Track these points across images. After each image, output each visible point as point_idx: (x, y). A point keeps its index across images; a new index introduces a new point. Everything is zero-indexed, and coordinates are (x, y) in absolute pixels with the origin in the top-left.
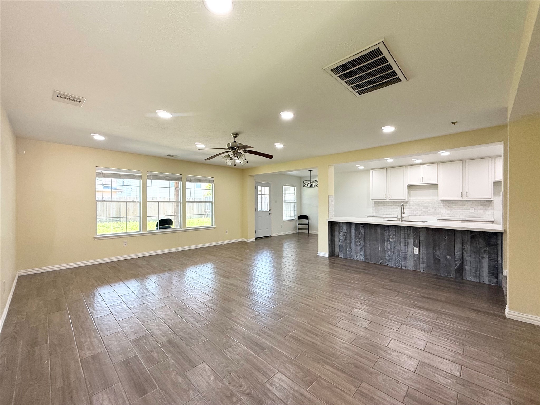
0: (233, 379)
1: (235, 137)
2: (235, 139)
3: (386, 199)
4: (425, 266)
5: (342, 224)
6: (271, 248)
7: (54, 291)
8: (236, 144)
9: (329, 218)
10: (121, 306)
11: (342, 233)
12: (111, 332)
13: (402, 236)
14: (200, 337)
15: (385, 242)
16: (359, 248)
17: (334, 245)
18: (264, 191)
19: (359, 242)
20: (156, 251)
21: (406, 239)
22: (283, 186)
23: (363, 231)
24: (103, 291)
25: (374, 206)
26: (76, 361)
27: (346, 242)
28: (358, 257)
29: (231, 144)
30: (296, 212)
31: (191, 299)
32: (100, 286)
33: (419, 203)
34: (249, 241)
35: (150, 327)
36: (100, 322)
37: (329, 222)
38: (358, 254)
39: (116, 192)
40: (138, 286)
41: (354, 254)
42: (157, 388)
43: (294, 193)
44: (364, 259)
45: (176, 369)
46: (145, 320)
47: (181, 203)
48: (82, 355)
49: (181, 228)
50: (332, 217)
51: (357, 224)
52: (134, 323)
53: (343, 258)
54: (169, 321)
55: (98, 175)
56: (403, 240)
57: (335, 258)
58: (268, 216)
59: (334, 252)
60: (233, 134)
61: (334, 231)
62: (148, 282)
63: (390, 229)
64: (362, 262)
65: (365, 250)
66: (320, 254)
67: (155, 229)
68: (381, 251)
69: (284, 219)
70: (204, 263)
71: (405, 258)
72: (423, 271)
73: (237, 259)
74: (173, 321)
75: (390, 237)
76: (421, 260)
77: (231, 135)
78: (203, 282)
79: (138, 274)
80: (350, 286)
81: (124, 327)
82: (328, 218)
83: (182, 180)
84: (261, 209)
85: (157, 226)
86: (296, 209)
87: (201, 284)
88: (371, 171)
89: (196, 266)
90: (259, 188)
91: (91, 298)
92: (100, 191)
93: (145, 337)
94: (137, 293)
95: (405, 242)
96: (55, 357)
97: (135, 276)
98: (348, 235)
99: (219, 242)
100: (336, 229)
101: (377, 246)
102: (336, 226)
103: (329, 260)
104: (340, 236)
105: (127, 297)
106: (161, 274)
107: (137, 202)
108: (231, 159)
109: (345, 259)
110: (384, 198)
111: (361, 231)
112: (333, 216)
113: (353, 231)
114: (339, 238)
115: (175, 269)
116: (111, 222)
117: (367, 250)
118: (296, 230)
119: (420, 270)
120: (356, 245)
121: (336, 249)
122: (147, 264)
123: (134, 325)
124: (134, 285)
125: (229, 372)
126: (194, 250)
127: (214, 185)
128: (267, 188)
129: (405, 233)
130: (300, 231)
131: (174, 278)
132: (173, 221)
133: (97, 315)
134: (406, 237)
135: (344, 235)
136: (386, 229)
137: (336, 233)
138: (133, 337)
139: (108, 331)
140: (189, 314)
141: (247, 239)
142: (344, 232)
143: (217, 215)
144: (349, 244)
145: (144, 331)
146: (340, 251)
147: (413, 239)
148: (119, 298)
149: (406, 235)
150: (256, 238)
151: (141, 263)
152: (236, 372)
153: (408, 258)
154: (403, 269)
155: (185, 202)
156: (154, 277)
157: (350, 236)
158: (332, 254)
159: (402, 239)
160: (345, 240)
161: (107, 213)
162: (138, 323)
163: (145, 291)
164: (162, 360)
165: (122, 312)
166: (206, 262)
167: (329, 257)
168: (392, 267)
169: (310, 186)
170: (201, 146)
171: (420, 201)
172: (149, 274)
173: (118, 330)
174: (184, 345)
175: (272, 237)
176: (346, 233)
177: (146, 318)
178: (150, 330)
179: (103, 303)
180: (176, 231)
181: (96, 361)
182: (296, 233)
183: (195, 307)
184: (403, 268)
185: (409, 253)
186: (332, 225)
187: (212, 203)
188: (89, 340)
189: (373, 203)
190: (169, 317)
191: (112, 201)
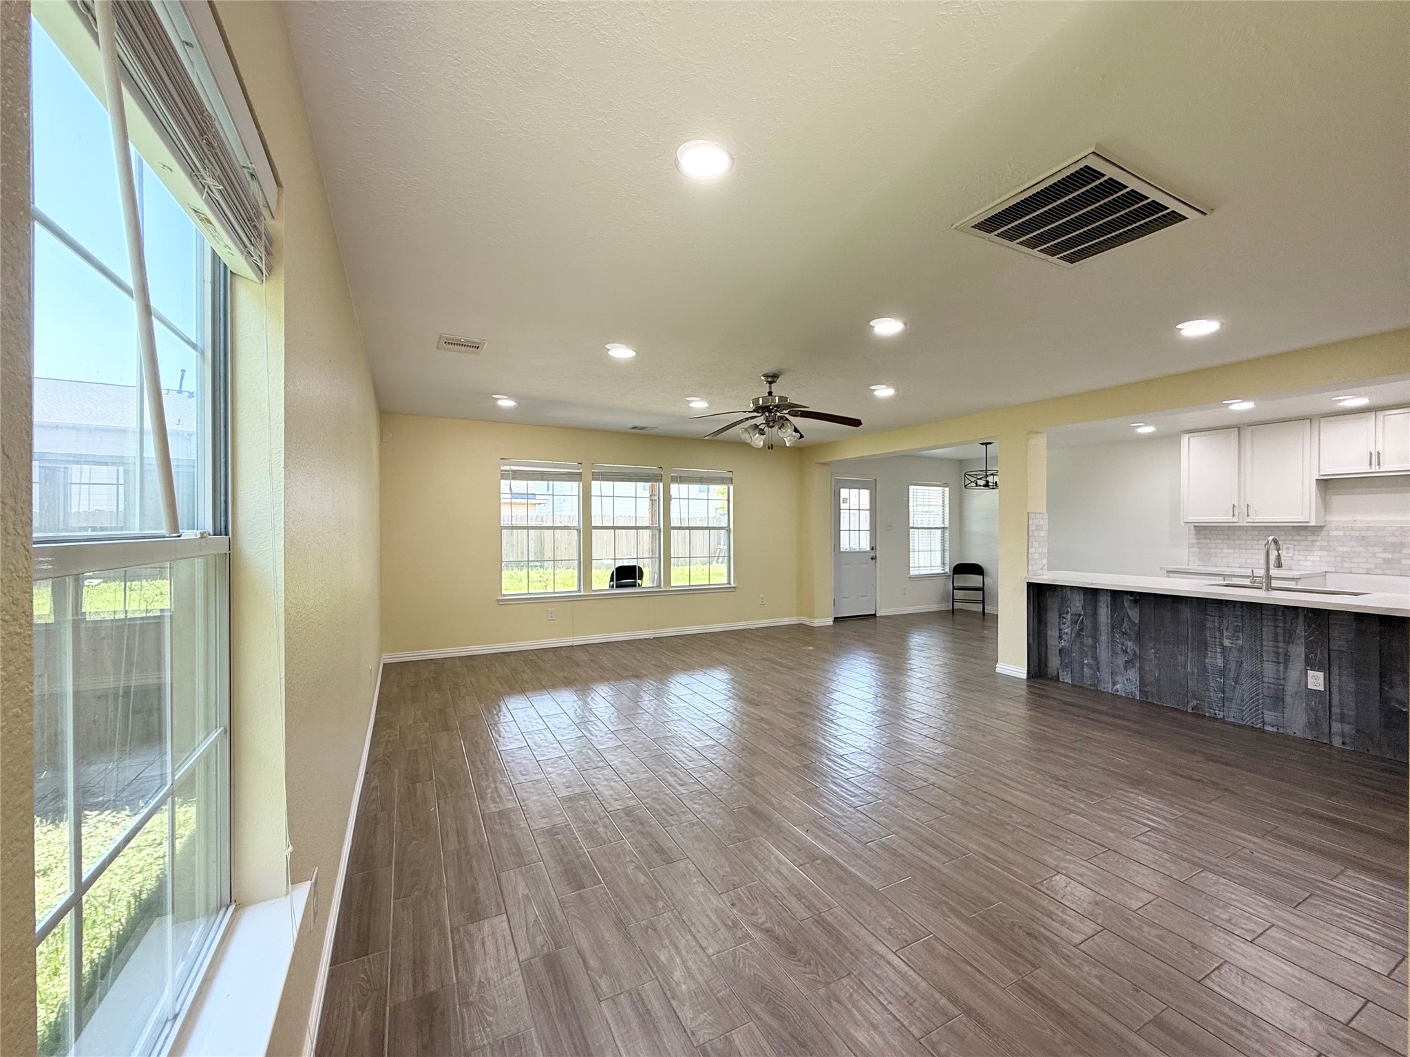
0: (740, 899)
1: (771, 383)
2: (770, 387)
3: (1235, 519)
4: (1348, 728)
5: (1069, 592)
6: (871, 645)
7: (436, 695)
8: (773, 400)
9: (1031, 573)
10: (544, 736)
11: (1069, 615)
12: (527, 777)
13: (1267, 632)
14: (683, 812)
15: (1206, 649)
16: (1121, 660)
17: (1047, 647)
18: (856, 502)
19: (1123, 645)
20: (608, 635)
21: (1281, 645)
22: (911, 487)
23: (1134, 614)
24: (515, 706)
25: (1195, 541)
26: (475, 817)
27: (1082, 643)
28: (1118, 686)
29: (761, 399)
30: (947, 554)
31: (674, 740)
32: (508, 694)
33: (1364, 534)
34: (815, 625)
35: (594, 780)
36: (509, 759)
37: (1031, 586)
38: (1118, 678)
39: (535, 504)
40: (574, 702)
41: (1105, 675)
42: (601, 883)
43: (941, 503)
44: (1137, 693)
45: (634, 859)
46: (586, 766)
47: (660, 530)
48: (483, 808)
49: (659, 586)
50: (1040, 572)
51: (1116, 595)
52: (566, 769)
53: (1072, 685)
54: (628, 775)
55: (505, 475)
56: (1268, 645)
57: (1048, 682)
58: (867, 564)
59: (1046, 666)
60: (766, 376)
61: (1046, 610)
62: (592, 695)
63: (1225, 610)
64: (1129, 699)
65: (1141, 669)
66: (1002, 668)
67: (608, 588)
68: (1193, 674)
69: (913, 572)
70: (706, 669)
71: (1278, 700)
72: (1343, 743)
73: (781, 665)
74: (635, 775)
75: (1225, 633)
76: (1336, 710)
77: (762, 378)
78: (701, 707)
79: (575, 679)
80: (1070, 757)
81: (549, 774)
82: (1026, 575)
83: (661, 480)
84: (848, 547)
85: (612, 580)
86: (947, 547)
87: (696, 711)
88: (1185, 439)
89: (690, 673)
90: (844, 493)
91: (494, 715)
92: (508, 503)
93: (583, 795)
94: (573, 716)
95: (1277, 653)
96: (445, 803)
97: (568, 683)
98: (1087, 622)
99: (744, 623)
100: (1053, 603)
101: (1181, 659)
102: (1050, 595)
103: (1028, 686)
104: (1064, 624)
105: (555, 721)
106: (617, 683)
107: (574, 528)
108: (762, 432)
109: (1076, 687)
110: (1231, 519)
111: (1130, 612)
112: (1042, 569)
113: (1104, 613)
114: (1060, 630)
115: (646, 675)
116: (525, 570)
117: (1147, 668)
118: (948, 602)
119: (1331, 742)
120: (1114, 653)
121: (1050, 660)
122: (592, 661)
123: (566, 772)
124: (567, 700)
125: (734, 885)
126: (688, 637)
127: (731, 488)
128: (865, 494)
129: (1276, 627)
130: (958, 606)
131: (643, 694)
132: (645, 571)
133: (505, 746)
134: (1281, 638)
135: (1076, 623)
136: (1211, 610)
137: (1052, 617)
138: (564, 793)
139: (523, 775)
140: (667, 767)
141: (811, 620)
142: (1076, 615)
143: (739, 560)
144: (1092, 647)
145: (583, 785)
146: (1064, 666)
147: (1306, 643)
148: (540, 721)
149: (1280, 631)
150: (835, 618)
151: (582, 657)
152: (749, 889)
153: (1288, 699)
154: (1271, 733)
155: (668, 528)
156: (604, 688)
157: (1095, 627)
158: (1038, 669)
159: (1265, 643)
160: (1079, 635)
161: (519, 551)
162: (573, 770)
163: (587, 714)
164: (612, 840)
165: (545, 747)
166: (711, 666)
167: (1028, 678)
168: (1234, 724)
169: (984, 486)
170: (699, 405)
171: (1369, 528)
172: (594, 680)
173: (539, 777)
174: (654, 822)
175: (878, 619)
176: (1080, 615)
177: (588, 763)
178: (594, 785)
179: (513, 725)
180: (649, 594)
181: (504, 821)
182: (948, 611)
183: (680, 755)
184: (1267, 728)
185: (1290, 688)
186: (1039, 594)
187: (729, 531)
188: (492, 785)
189: (1193, 532)
190: (628, 767)
191: (528, 528)
